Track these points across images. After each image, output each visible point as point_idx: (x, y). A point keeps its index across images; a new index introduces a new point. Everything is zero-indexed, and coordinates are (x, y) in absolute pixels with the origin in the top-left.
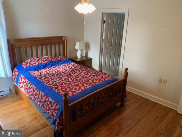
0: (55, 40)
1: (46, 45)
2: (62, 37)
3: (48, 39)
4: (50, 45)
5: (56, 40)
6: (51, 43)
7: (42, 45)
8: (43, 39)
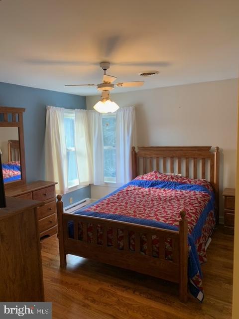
0: (194, 152)
1: (180, 158)
2: (210, 147)
3: (181, 150)
4: (186, 158)
5: (197, 152)
6: (187, 157)
7: (172, 158)
8: (173, 149)
